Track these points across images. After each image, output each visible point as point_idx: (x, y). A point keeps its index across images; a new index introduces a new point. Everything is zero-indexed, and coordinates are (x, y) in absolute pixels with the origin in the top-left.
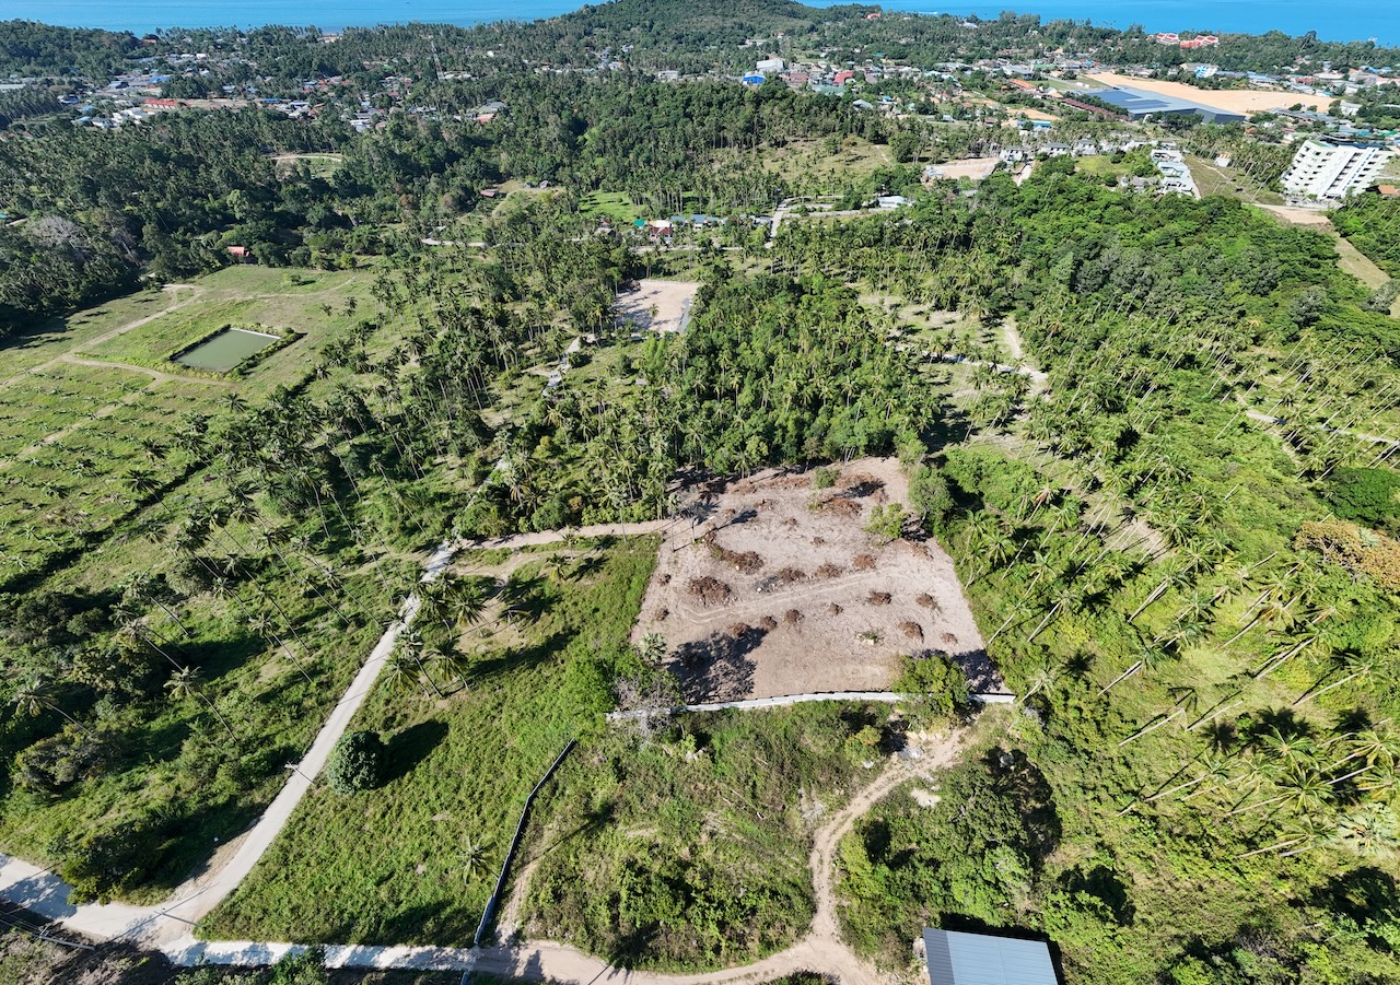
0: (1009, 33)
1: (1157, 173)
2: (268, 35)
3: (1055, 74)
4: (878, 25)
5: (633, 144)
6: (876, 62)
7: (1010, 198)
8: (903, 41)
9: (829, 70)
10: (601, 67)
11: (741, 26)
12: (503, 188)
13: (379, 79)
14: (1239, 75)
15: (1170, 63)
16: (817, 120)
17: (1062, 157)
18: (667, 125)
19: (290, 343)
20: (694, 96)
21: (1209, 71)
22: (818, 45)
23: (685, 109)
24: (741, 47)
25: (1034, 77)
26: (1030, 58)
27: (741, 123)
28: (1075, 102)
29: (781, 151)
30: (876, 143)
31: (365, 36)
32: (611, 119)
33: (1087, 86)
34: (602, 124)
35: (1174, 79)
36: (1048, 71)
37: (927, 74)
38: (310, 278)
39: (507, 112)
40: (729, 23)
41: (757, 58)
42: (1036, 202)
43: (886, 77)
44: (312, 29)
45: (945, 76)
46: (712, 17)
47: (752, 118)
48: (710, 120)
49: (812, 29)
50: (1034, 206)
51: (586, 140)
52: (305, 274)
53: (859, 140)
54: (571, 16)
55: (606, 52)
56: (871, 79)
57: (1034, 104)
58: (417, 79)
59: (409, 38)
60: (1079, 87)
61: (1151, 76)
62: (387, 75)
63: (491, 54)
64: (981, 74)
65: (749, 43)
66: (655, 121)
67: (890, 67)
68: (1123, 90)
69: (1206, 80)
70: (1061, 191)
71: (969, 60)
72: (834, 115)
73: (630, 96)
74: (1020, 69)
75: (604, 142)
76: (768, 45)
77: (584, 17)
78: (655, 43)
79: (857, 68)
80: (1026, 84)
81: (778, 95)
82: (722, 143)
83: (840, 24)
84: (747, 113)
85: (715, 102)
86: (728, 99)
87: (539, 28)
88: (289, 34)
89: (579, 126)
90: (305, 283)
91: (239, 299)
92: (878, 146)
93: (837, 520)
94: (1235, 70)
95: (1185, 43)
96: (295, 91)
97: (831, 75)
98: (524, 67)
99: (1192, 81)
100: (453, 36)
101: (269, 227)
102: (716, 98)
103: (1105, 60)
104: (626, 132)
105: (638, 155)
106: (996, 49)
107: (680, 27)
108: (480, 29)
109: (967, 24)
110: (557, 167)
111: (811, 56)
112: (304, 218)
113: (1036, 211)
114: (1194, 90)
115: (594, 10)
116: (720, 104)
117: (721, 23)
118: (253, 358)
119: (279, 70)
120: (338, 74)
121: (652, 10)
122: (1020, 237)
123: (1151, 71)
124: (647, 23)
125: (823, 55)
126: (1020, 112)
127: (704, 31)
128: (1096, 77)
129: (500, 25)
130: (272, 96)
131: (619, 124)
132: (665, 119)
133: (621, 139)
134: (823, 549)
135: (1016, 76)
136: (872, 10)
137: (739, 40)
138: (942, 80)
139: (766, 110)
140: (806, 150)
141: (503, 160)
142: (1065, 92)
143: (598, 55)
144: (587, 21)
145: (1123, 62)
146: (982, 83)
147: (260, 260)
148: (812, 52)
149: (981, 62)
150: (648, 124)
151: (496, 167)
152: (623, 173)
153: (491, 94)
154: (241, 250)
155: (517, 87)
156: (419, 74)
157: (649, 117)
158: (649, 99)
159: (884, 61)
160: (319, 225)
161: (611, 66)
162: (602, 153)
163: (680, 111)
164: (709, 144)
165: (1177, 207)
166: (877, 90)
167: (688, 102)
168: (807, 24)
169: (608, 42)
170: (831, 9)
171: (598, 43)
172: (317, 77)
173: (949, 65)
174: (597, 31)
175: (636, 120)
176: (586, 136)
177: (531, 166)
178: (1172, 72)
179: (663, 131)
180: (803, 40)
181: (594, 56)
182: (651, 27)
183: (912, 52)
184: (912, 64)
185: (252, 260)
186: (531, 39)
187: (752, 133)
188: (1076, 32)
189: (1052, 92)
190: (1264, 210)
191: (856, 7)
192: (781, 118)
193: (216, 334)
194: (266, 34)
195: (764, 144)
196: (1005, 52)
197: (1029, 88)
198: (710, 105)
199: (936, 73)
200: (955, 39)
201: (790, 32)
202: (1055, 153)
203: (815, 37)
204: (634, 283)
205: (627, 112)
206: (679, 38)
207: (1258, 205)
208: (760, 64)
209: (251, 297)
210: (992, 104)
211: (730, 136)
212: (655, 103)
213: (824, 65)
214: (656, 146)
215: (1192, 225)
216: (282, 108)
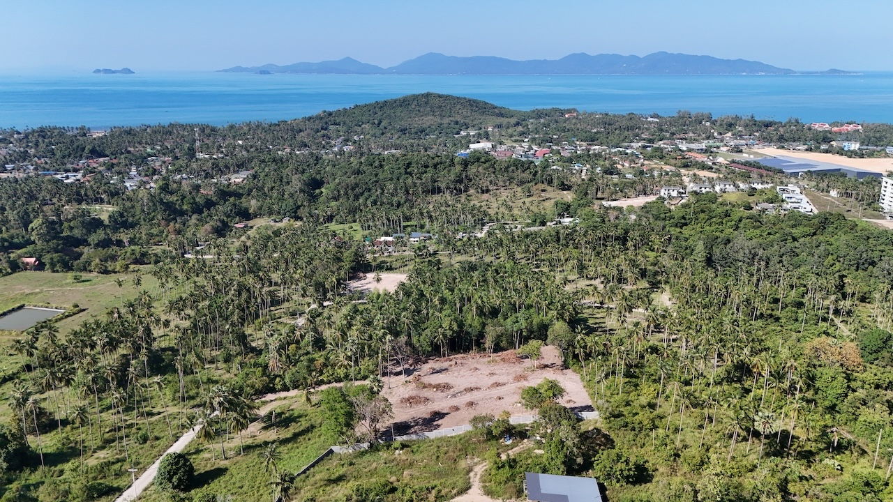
0: (686, 124)
1: (783, 201)
2: (42, 132)
3: (724, 149)
4: (574, 121)
5: (364, 192)
6: (571, 143)
7: (663, 216)
8: (595, 130)
9: (530, 148)
10: (336, 149)
11: (457, 123)
12: (251, 223)
13: (144, 159)
14: (879, 149)
15: (822, 141)
16: (515, 175)
17: (707, 193)
18: (391, 179)
19: (74, 314)
20: (413, 161)
21: (855, 146)
22: (522, 134)
23: (406, 169)
24: (456, 136)
25: (706, 151)
26: (703, 139)
27: (452, 177)
28: (740, 166)
29: (485, 196)
30: (563, 190)
31: (129, 132)
32: (345, 178)
33: (752, 156)
34: (337, 181)
35: (827, 152)
36: (718, 148)
37: (613, 151)
38: (88, 278)
39: (254, 177)
40: (446, 121)
41: (470, 142)
42: (684, 218)
43: (578, 152)
44: (83, 128)
45: (628, 151)
46: (432, 117)
47: (461, 174)
48: (427, 176)
49: (518, 124)
50: (683, 221)
51: (322, 192)
52: (85, 276)
53: (549, 189)
54: (310, 118)
55: (340, 140)
56: (566, 154)
57: (703, 167)
58: (177, 158)
59: (171, 133)
60: (745, 157)
61: (807, 150)
62: (150, 156)
63: (240, 142)
64: (661, 149)
65: (463, 133)
66: (381, 176)
67: (581, 147)
68: (779, 158)
69: (852, 152)
70: (703, 211)
71: (651, 141)
72: (528, 171)
73: (361, 163)
74: (694, 146)
75: (339, 191)
76: (479, 134)
77: (321, 118)
78: (383, 134)
79: (555, 148)
80: (699, 155)
81: (483, 160)
82: (438, 191)
83: (542, 121)
84: (457, 171)
85: (430, 165)
86: (441, 163)
87: (282, 125)
88: (62, 132)
89: (316, 184)
90: (83, 281)
91: (27, 291)
92: (565, 192)
93: (505, 365)
94: (876, 146)
95: (835, 129)
96: (69, 166)
97: (532, 152)
98: (270, 150)
99: (841, 152)
100: (207, 131)
101: (58, 245)
102: (431, 162)
103: (767, 140)
104: (357, 185)
105: (367, 199)
106: (673, 134)
107: (404, 124)
108: (232, 127)
109: (650, 119)
110: (299, 207)
111: (516, 141)
112: (86, 241)
113: (686, 224)
114: (844, 158)
115: (330, 114)
116: (435, 166)
117: (439, 121)
118: (45, 322)
119: (54, 154)
120: (105, 156)
121: (380, 113)
122: (670, 238)
123: (806, 147)
124: (376, 122)
125: (526, 140)
126: (691, 173)
127: (424, 126)
128: (760, 151)
129: (249, 124)
130: (48, 170)
131: (352, 180)
132: (390, 176)
133: (353, 189)
134: (495, 377)
135: (690, 150)
136: (569, 111)
137: (455, 131)
138: (627, 154)
139: (472, 170)
140: (505, 195)
141: (253, 204)
142: (730, 160)
143: (333, 142)
144: (324, 121)
145: (782, 141)
146: (661, 155)
147: (48, 266)
148: (517, 138)
149: (661, 142)
150: (375, 179)
151: (247, 209)
152: (353, 211)
153: (240, 166)
154: (33, 260)
155: (263, 161)
156: (178, 155)
157: (376, 175)
158: (377, 163)
159: (578, 143)
160: (97, 245)
161: (345, 148)
162: (336, 199)
163: (402, 170)
164: (426, 192)
165: (797, 219)
166: (570, 160)
167: (409, 165)
168: (513, 121)
169: (341, 134)
170: (534, 111)
171: (333, 135)
172: (87, 158)
173: (632, 144)
174: (332, 127)
175: (367, 178)
176: (323, 190)
177: (275, 207)
178: (824, 147)
179: (388, 184)
180: (510, 131)
181: (329, 143)
182: (379, 124)
183: (602, 138)
184: (601, 144)
185: (40, 266)
186: (275, 133)
187: (461, 185)
188: (742, 122)
189: (720, 160)
190: (870, 222)
191: (555, 110)
192: (485, 174)
193: (13, 310)
194: (41, 131)
195: (472, 191)
196: (682, 136)
197: (701, 158)
198: (427, 167)
199: (621, 149)
200: (639, 128)
201: (500, 126)
202: (704, 191)
203: (520, 129)
204: (361, 275)
205: (358, 172)
206: (403, 131)
207: (865, 219)
208: (472, 146)
209: (38, 290)
210: (668, 168)
211: (443, 186)
212: (381, 166)
213: (526, 145)
214: (382, 193)
215: (808, 230)
216: (59, 177)
